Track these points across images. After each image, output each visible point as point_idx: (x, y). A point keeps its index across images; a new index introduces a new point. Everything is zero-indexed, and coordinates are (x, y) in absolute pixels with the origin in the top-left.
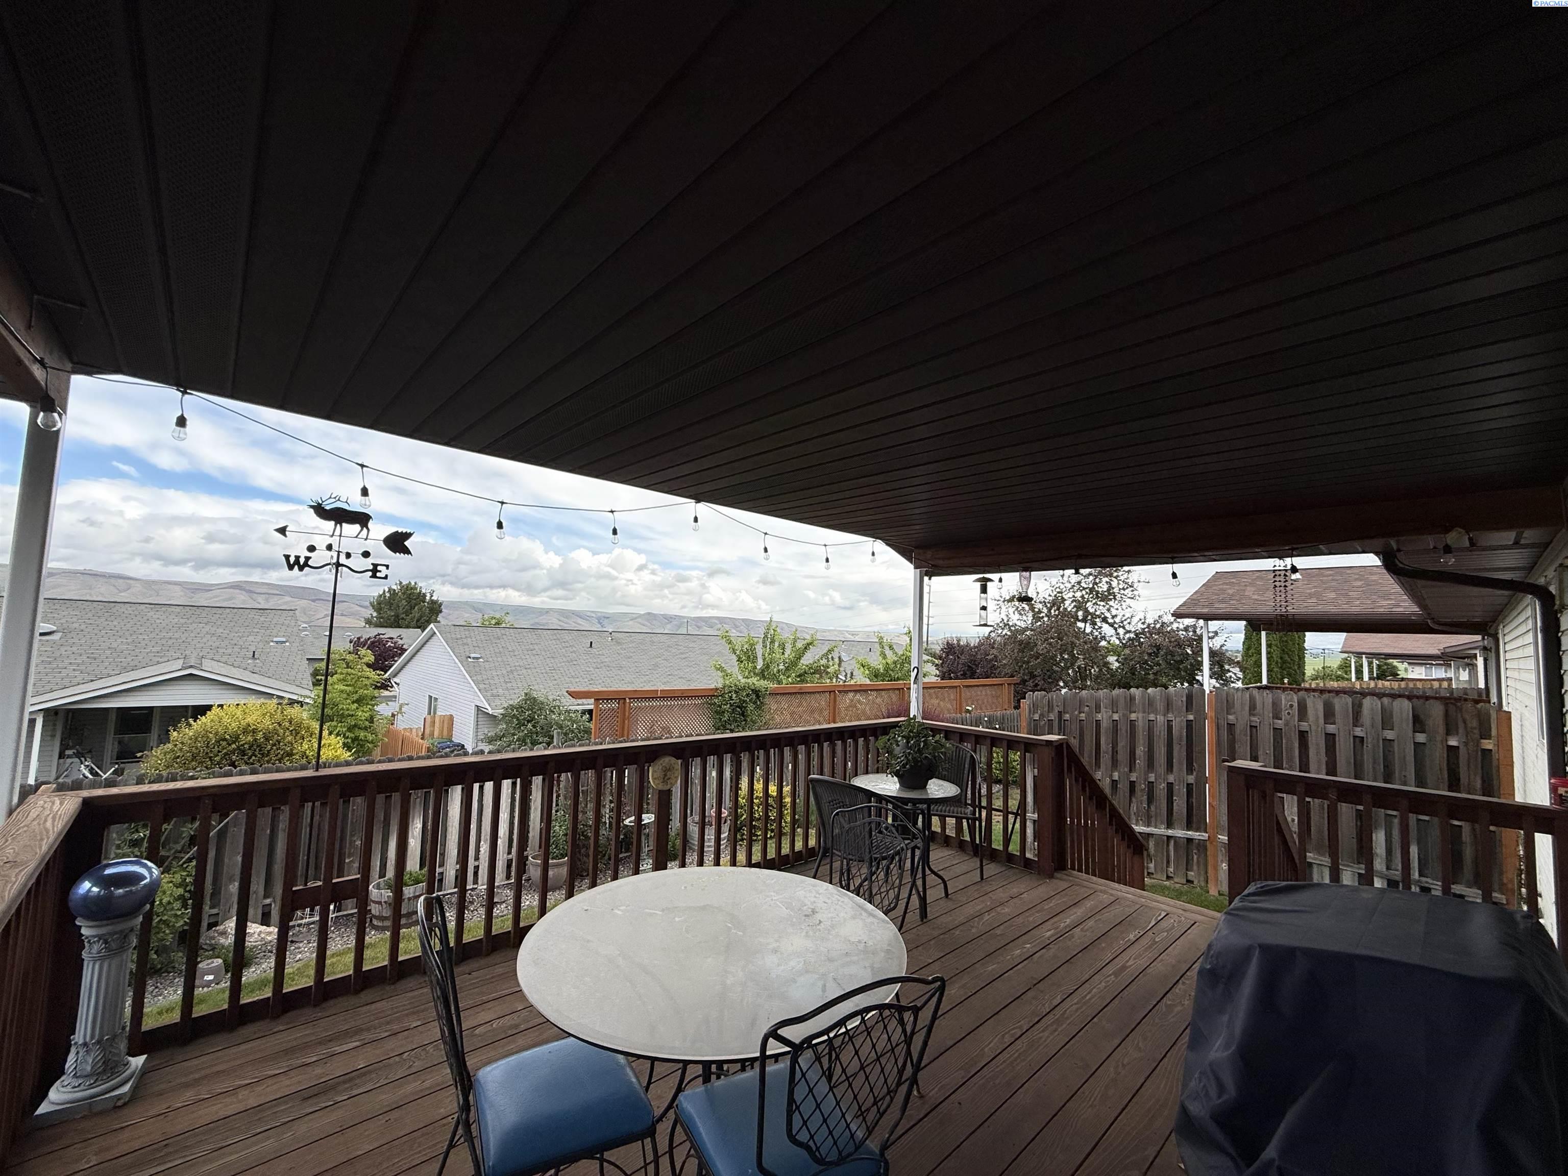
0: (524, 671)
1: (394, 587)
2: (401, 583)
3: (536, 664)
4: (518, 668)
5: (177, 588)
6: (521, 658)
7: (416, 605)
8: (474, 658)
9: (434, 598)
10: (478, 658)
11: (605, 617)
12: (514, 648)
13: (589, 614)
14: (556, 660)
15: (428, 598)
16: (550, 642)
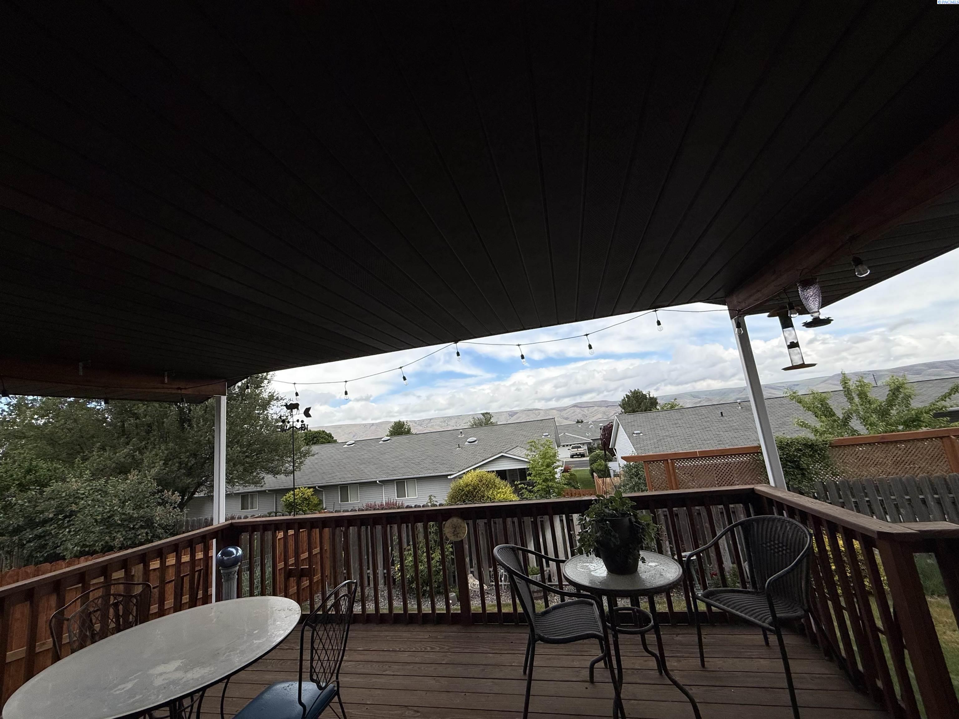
0: (669, 439)
1: (629, 394)
2: (631, 391)
3: (678, 433)
4: (665, 437)
5: (554, 411)
6: (668, 431)
7: (642, 401)
8: (636, 434)
9: (651, 396)
10: (639, 434)
11: (794, 385)
12: (664, 424)
13: (779, 385)
14: (693, 429)
15: (648, 397)
16: (690, 417)
